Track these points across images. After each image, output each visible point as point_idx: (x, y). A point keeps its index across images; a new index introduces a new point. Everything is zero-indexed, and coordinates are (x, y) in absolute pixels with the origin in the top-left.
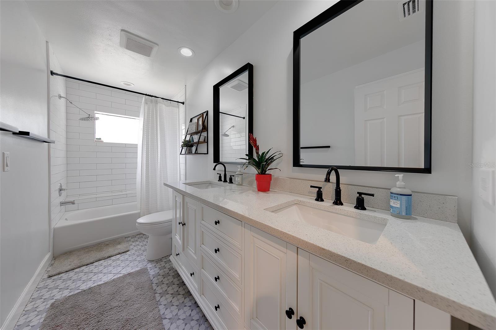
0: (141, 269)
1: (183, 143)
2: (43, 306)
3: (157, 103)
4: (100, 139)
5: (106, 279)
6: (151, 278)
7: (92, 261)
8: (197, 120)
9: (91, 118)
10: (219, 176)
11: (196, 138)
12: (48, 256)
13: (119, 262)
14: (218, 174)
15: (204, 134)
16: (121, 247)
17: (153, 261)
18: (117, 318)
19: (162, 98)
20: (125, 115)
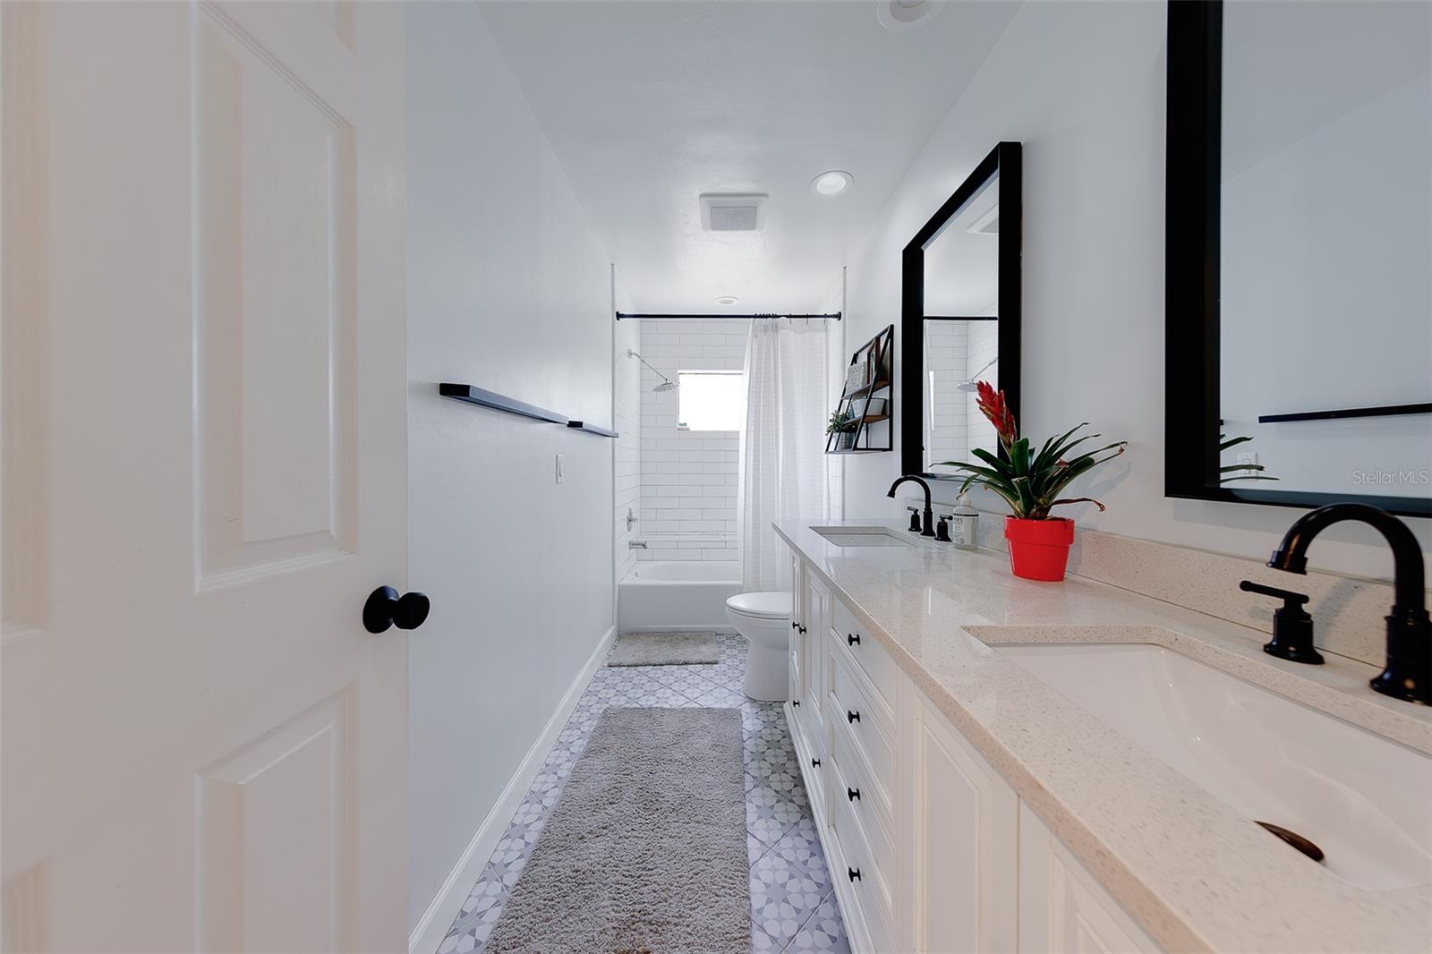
0: (730, 709)
1: (832, 424)
2: (598, 710)
3: (776, 328)
4: (685, 424)
5: (676, 702)
6: (744, 736)
7: (661, 661)
8: (866, 356)
9: (668, 386)
10: (913, 517)
11: (858, 408)
12: (611, 631)
13: (698, 679)
14: (909, 508)
15: (883, 394)
16: (706, 651)
17: (755, 701)
18: (675, 782)
19: (787, 316)
20: (725, 369)
